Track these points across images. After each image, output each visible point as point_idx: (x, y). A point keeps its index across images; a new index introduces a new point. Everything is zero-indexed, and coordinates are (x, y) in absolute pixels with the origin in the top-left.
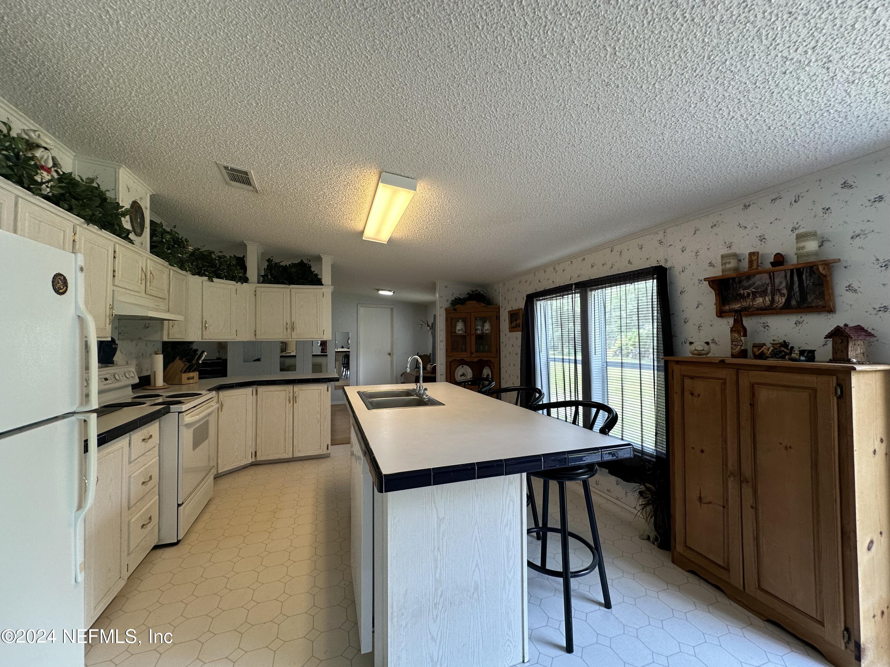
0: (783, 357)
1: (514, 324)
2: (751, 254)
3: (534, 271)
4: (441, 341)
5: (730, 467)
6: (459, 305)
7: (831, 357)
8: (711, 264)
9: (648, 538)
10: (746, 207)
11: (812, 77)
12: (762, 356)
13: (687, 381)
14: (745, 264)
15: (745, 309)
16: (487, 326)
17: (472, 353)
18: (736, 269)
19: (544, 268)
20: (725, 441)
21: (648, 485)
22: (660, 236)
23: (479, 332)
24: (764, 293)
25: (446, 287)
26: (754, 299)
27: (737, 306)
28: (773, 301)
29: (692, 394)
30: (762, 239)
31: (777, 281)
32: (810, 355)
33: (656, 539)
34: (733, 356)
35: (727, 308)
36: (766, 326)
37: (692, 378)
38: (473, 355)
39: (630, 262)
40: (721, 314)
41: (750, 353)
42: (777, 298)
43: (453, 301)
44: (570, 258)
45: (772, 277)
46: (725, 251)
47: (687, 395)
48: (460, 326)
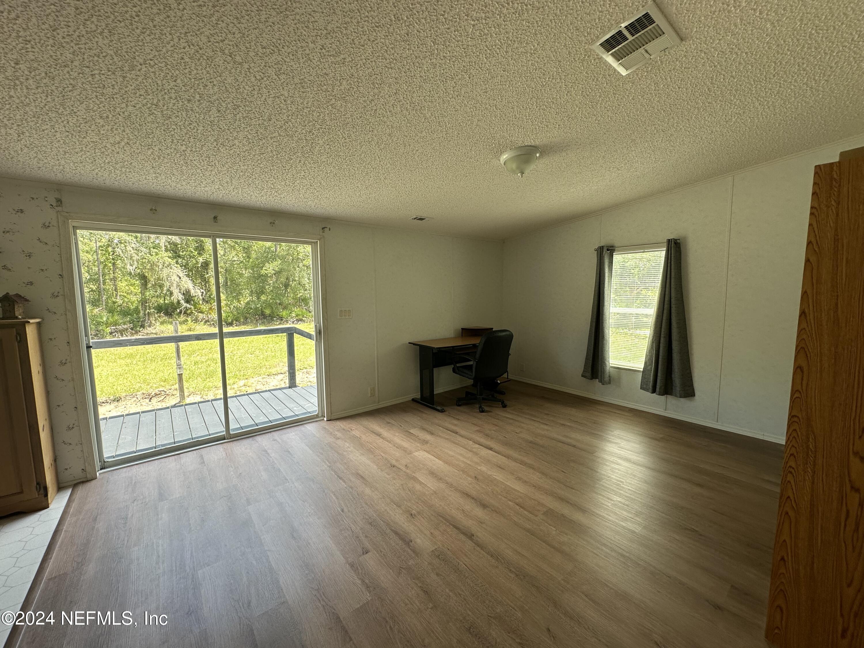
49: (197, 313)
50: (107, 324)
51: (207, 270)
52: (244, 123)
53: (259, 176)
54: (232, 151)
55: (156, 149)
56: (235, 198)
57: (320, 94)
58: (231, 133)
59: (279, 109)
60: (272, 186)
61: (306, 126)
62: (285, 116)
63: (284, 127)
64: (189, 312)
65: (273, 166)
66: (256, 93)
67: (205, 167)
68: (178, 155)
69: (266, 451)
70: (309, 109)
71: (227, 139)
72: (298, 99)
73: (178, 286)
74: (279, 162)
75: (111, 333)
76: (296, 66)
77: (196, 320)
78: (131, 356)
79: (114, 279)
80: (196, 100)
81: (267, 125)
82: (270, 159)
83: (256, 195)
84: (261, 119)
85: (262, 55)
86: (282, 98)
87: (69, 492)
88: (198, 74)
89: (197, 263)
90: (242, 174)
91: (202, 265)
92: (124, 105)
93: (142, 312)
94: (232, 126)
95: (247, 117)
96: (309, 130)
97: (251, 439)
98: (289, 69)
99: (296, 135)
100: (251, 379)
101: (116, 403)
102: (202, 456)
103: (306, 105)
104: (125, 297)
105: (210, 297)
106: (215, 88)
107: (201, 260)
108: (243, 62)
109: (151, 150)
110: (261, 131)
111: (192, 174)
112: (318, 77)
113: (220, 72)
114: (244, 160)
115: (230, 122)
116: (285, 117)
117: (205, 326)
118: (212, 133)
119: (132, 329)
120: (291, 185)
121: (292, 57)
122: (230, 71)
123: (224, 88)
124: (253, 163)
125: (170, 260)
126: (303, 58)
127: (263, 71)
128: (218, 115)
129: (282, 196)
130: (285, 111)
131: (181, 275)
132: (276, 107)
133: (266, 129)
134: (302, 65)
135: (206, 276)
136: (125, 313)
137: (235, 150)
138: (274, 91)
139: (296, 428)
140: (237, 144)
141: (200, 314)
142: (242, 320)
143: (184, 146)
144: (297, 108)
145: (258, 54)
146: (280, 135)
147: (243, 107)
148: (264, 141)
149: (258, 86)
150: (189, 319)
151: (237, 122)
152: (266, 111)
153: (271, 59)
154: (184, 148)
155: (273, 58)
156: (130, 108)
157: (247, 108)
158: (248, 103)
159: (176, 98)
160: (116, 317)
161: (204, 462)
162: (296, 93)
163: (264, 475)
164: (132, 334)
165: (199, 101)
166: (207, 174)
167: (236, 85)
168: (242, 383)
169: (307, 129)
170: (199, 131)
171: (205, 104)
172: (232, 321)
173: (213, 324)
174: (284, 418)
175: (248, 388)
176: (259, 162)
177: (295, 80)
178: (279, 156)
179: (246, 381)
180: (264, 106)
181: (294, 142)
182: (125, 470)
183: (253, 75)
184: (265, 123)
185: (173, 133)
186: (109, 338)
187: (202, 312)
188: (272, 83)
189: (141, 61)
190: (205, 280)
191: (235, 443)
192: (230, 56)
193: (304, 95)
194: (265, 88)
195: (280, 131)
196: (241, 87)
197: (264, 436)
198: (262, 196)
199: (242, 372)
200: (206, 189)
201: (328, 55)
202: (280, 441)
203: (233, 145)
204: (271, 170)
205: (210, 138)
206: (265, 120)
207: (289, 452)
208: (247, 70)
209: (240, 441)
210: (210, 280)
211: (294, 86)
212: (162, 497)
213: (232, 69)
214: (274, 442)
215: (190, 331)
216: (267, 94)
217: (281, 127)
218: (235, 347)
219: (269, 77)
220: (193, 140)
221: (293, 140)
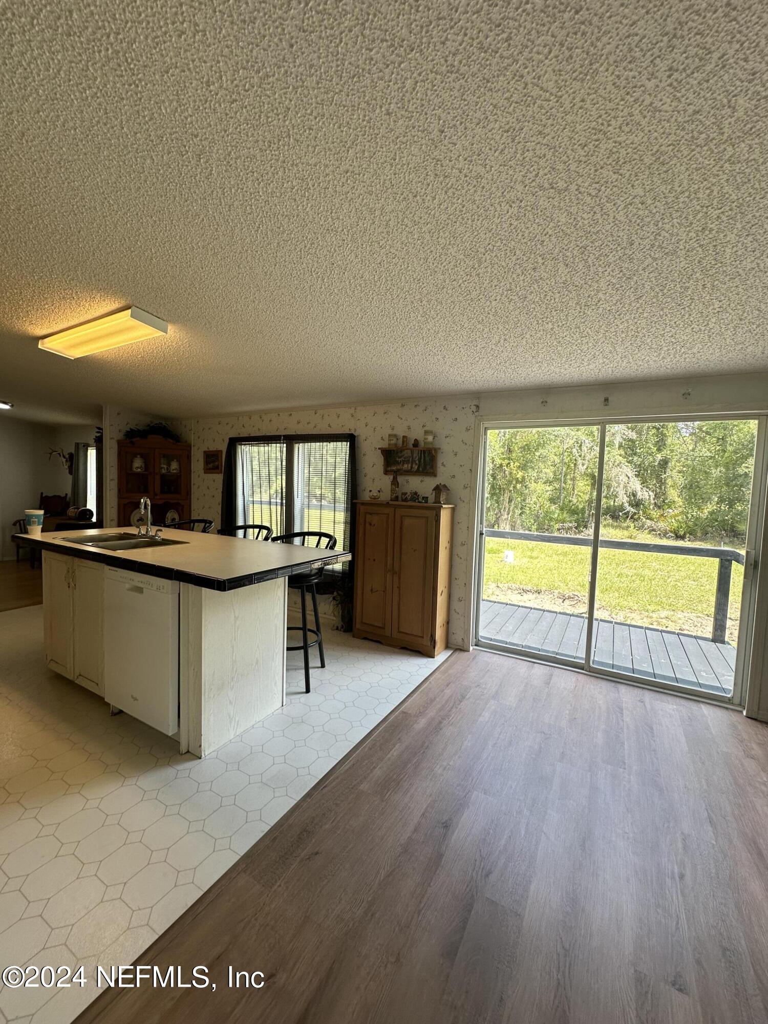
0: (415, 501)
1: (211, 466)
2: (404, 437)
3: (238, 415)
4: (111, 480)
5: (388, 567)
6: (138, 439)
7: (434, 500)
8: (382, 438)
9: (337, 629)
10: (403, 406)
11: (439, 360)
12: (405, 500)
13: (368, 516)
14: (400, 442)
15: (398, 470)
16: (174, 466)
17: (156, 495)
18: (396, 445)
19: (249, 414)
20: (387, 552)
21: (340, 592)
22: (352, 411)
23: (164, 471)
24: (408, 462)
25: (118, 414)
26: (403, 465)
27: (394, 468)
28: (412, 467)
29: (370, 524)
30: (409, 428)
31: (414, 455)
32: (426, 499)
33: (342, 627)
34: (391, 500)
35: (389, 469)
36: (408, 482)
37: (371, 514)
38: (158, 497)
39: (329, 426)
40: (386, 472)
41: (400, 498)
42: (414, 465)
43: (127, 432)
44: (278, 412)
45: (412, 453)
46: (390, 432)
47: (367, 525)
48: (138, 464)
49: (644, 520)
50: (557, 521)
51: (665, 468)
52: (600, 266)
53: (648, 331)
54: (601, 309)
55: (528, 336)
56: (628, 369)
57: (698, 156)
58: (590, 286)
59: (638, 221)
60: (673, 340)
61: (691, 223)
62: (651, 225)
63: (657, 244)
64: (636, 517)
65: (662, 310)
66: (599, 216)
67: (579, 341)
68: (549, 336)
69: (622, 710)
70: (687, 194)
71: (589, 296)
72: (663, 188)
73: (625, 487)
74: (669, 300)
75: (559, 530)
76: (640, 138)
77: (641, 528)
78: (565, 554)
79: (573, 479)
80: (540, 264)
81: (631, 253)
82: (654, 300)
83: (654, 359)
84: (619, 248)
85: (586, 159)
86: (637, 201)
87: (449, 653)
88: (530, 233)
89: (654, 461)
90: (623, 335)
91: (659, 464)
92: (488, 303)
93: (587, 512)
94: (588, 278)
95: (600, 255)
96: (700, 229)
97: (613, 684)
98: (630, 150)
99: (681, 247)
100: (679, 613)
101: (536, 595)
102: (552, 675)
103: (679, 190)
104: (580, 496)
105: (664, 501)
106: (553, 238)
107: (659, 457)
108: (568, 186)
109: (525, 340)
110: (626, 266)
111: (570, 354)
112: (683, 129)
113: (550, 215)
114: (619, 315)
115: (584, 273)
116: (652, 228)
117: (650, 536)
118: (571, 296)
119: (576, 528)
120: (703, 328)
121: (627, 129)
122: (559, 206)
123: (561, 234)
124: (633, 316)
125: (621, 458)
126: (645, 117)
127: (597, 180)
128: (567, 270)
129: (695, 351)
130: (649, 219)
131: (630, 475)
132: (633, 220)
133: (631, 260)
134: (647, 129)
135: (663, 477)
136: (573, 512)
137: (603, 306)
138: (622, 199)
139: (683, 702)
140: (603, 297)
141: (648, 521)
142: (699, 535)
143: (550, 324)
144: (667, 203)
145: (581, 161)
146: (655, 259)
147: (591, 245)
148: (635, 278)
149: (599, 205)
150: (632, 525)
151: (592, 269)
152: (621, 234)
153: (600, 155)
154: (550, 326)
155: (602, 151)
156: (494, 303)
157: (597, 244)
158: (594, 237)
159: (523, 273)
160: (565, 515)
161: (548, 684)
162: (655, 179)
163: (600, 738)
164: (576, 533)
165: (543, 264)
166: (585, 348)
167: (571, 221)
168: (664, 614)
169: (697, 226)
170: (557, 300)
171: (550, 263)
172: (685, 534)
173: (659, 534)
174: (677, 680)
175: (670, 622)
176: (640, 310)
177: (646, 160)
178: (665, 291)
179: (672, 613)
180: (616, 229)
181: (682, 259)
182: (489, 654)
183: (586, 194)
184: (627, 251)
185: (534, 313)
186: (556, 534)
187: (651, 519)
188: (615, 189)
189: (483, 250)
190: (661, 481)
191: (592, 679)
192: (552, 188)
193: (670, 175)
194: (607, 202)
195: (653, 254)
196: (579, 219)
197: (631, 689)
198: (663, 358)
199: (671, 600)
200: (591, 367)
201: (688, 76)
202: (648, 707)
203: (599, 301)
204: (661, 316)
205: (570, 304)
206: (625, 248)
207: (652, 728)
208: (577, 193)
209: (599, 680)
210: (667, 482)
211: (647, 173)
212: (496, 696)
213: (560, 203)
214: (639, 704)
215: (631, 538)
216: (615, 209)
217: (653, 246)
218: (676, 567)
219: (607, 183)
220: (555, 313)
221: (678, 257)
